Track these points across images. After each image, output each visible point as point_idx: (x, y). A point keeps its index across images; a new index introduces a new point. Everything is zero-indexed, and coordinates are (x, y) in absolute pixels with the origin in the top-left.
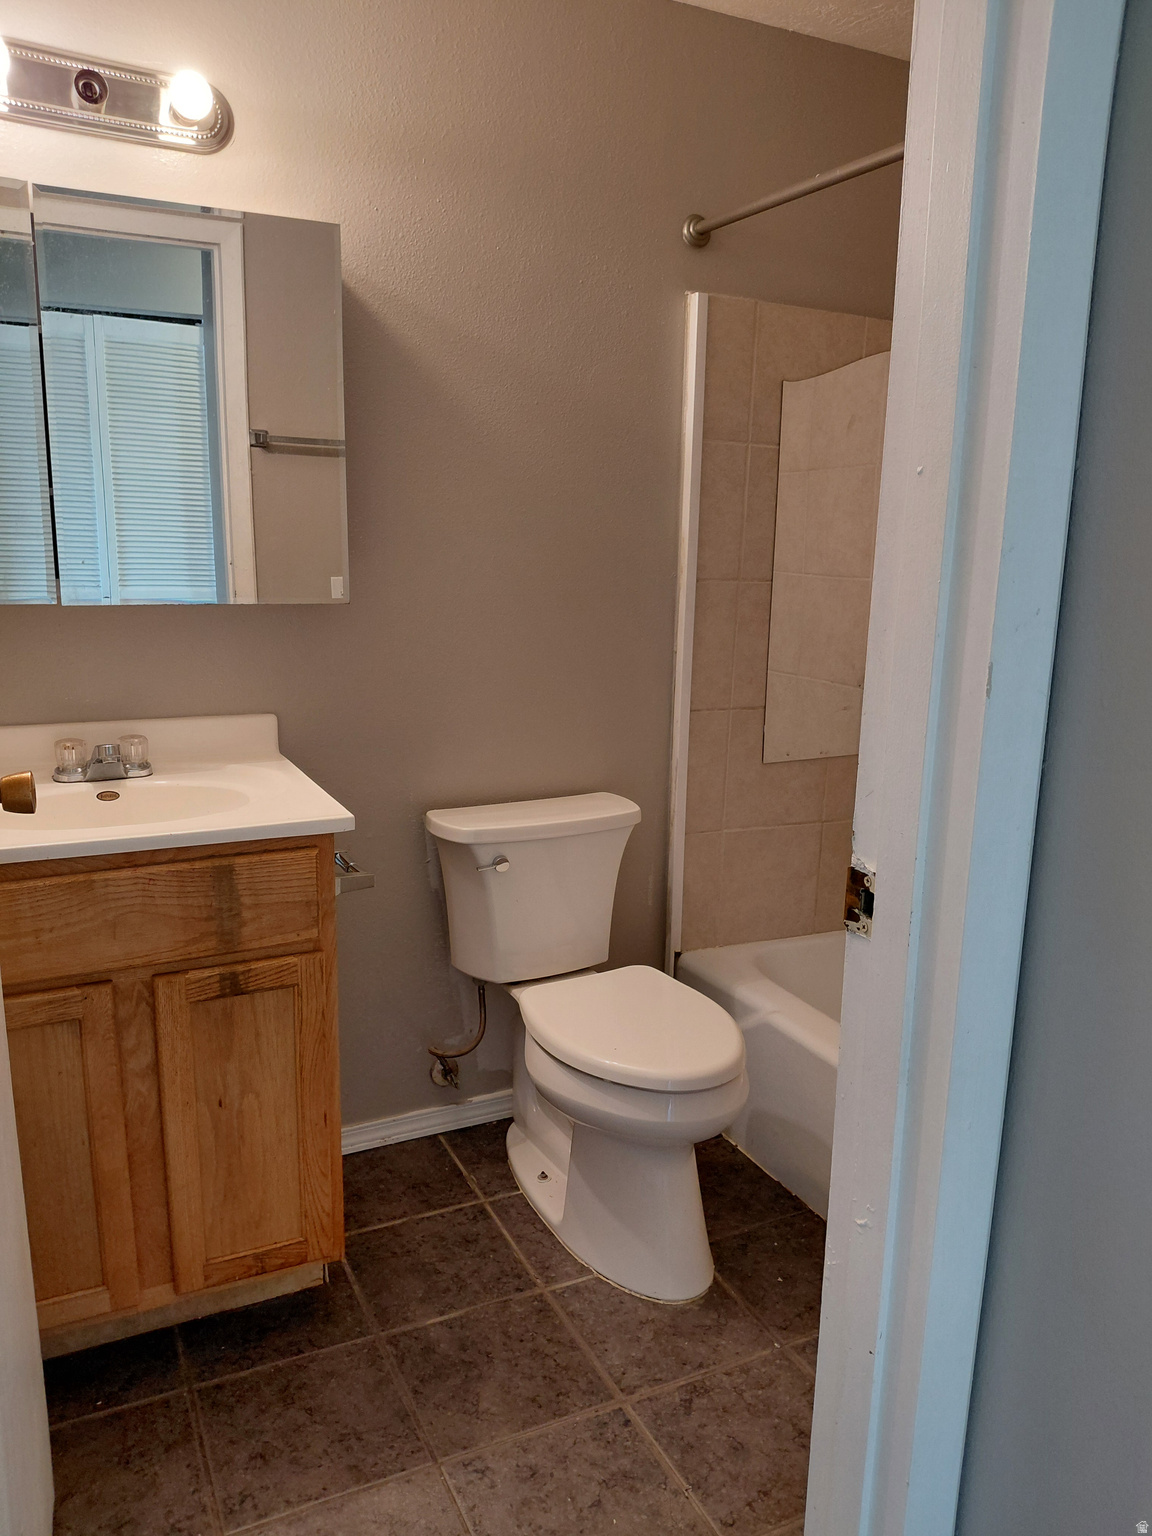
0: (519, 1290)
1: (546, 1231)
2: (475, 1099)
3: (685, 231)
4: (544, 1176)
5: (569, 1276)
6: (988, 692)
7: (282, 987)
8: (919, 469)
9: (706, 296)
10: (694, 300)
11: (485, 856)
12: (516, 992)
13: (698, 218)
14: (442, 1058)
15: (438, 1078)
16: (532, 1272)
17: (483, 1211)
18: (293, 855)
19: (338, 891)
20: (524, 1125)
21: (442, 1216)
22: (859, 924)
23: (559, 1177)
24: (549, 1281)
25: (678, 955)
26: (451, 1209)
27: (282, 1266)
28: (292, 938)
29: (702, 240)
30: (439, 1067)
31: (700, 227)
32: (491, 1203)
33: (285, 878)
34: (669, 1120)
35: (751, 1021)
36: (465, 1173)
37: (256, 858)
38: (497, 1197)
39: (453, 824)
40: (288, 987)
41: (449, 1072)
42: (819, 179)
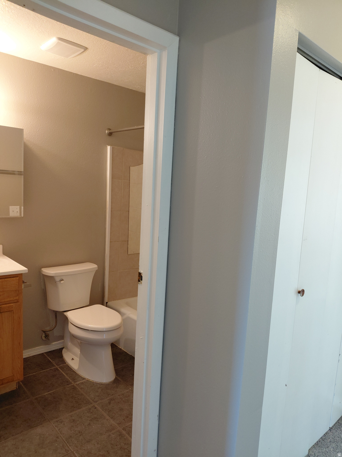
0: (68, 385)
1: (74, 371)
2: (53, 343)
3: (106, 132)
4: (73, 359)
5: (80, 380)
7: (9, 311)
8: (147, 205)
9: (112, 147)
10: (109, 148)
11: (57, 279)
12: (65, 313)
13: (110, 129)
14: (45, 332)
15: (44, 338)
16: (71, 381)
17: (57, 369)
18: (13, 279)
19: (23, 288)
20: (67, 349)
21: (46, 371)
22: (140, 282)
23: (77, 359)
24: (75, 382)
25: (107, 303)
26: (49, 369)
27: (7, 382)
28: (12, 299)
29: (110, 134)
30: (44, 335)
31: (110, 131)
32: (59, 367)
33: (11, 284)
34: (104, 338)
35: (125, 317)
36: (52, 361)
37: (3, 280)
38: (60, 366)
39: (49, 271)
40: (11, 311)
41: (47, 336)
42: (136, 127)
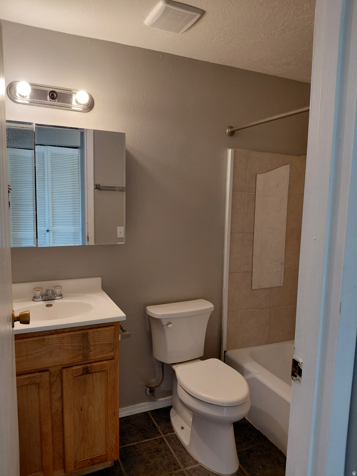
0: (175, 470)
1: (183, 448)
2: (160, 400)
3: (227, 131)
4: (183, 428)
5: (191, 465)
6: (340, 312)
7: (102, 371)
8: (314, 238)
9: (233, 150)
10: (230, 151)
11: (164, 322)
12: (174, 367)
13: (231, 127)
14: (150, 388)
15: (148, 393)
16: (179, 463)
17: (163, 440)
18: (107, 328)
19: (120, 339)
20: (176, 409)
21: (150, 441)
22: (297, 378)
23: (188, 429)
24: (185, 466)
25: (225, 352)
26: (153, 439)
27: (99, 463)
28: (106, 355)
29: (232, 134)
30: (148, 389)
31: (231, 130)
32: (166, 437)
33: (104, 336)
34: (225, 415)
35: (250, 376)
36: (157, 426)
37: (95, 330)
38: (168, 435)
39: (155, 311)
40: (104, 371)
41: (152, 391)
42: (269, 119)
